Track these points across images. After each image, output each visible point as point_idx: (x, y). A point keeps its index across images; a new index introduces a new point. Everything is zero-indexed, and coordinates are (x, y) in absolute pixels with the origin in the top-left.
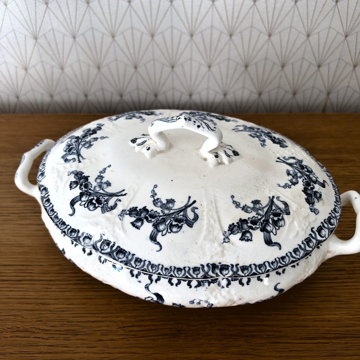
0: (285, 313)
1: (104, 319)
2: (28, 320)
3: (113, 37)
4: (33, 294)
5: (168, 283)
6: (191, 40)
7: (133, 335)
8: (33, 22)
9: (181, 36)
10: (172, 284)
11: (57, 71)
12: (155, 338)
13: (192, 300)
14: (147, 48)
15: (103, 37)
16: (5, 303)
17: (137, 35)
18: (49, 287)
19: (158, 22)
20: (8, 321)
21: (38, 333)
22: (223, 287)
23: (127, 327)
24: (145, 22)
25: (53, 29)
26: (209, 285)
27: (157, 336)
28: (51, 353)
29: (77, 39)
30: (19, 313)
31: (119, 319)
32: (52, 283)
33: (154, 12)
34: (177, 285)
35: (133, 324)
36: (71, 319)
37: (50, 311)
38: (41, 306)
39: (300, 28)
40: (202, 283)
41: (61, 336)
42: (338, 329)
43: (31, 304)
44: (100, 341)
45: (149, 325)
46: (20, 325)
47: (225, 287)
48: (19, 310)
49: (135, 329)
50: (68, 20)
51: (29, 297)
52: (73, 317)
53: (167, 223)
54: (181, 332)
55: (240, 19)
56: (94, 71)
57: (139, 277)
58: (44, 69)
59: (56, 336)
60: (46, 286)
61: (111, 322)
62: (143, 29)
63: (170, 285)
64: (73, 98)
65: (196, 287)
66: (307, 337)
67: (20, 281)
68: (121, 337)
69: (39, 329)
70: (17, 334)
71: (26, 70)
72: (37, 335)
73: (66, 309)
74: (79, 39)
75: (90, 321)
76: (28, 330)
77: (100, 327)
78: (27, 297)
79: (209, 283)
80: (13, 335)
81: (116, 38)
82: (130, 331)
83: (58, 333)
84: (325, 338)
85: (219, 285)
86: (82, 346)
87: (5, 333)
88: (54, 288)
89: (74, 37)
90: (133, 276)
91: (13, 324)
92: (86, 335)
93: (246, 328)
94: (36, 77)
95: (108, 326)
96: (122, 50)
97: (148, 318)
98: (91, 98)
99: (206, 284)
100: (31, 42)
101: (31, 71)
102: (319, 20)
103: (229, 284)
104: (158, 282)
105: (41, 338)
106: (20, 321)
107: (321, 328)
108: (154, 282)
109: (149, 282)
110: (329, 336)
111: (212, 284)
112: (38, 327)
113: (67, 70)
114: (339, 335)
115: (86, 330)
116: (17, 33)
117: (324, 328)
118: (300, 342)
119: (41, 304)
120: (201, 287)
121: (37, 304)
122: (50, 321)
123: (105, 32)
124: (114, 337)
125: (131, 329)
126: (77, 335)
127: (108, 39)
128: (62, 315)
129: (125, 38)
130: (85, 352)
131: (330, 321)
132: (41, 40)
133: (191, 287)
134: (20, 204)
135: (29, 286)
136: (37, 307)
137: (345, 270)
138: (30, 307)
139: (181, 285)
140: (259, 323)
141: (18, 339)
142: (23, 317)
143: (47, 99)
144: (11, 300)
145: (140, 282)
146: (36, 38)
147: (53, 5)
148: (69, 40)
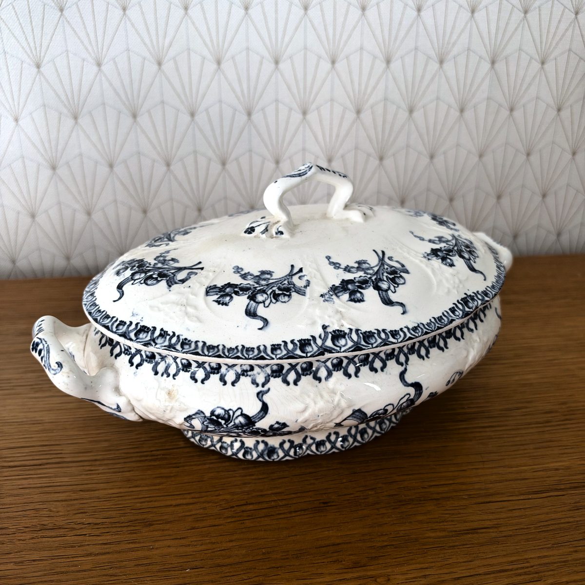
0: (485, 466)
1: (195, 500)
2: (61, 514)
3: (168, 165)
4: (66, 479)
6: (277, 168)
7: (249, 516)
8: (54, 144)
9: (263, 163)
11: (81, 217)
12: (289, 515)
14: (216, 181)
15: (153, 166)
16: (18, 495)
17: (203, 162)
18: (93, 468)
20: (24, 518)
21: (81, 528)
23: (236, 506)
25: (81, 155)
27: (290, 512)
28: (108, 553)
29: (115, 169)
30: (45, 506)
31: (221, 497)
32: (98, 463)
33: (226, 130)
35: (247, 502)
36: (138, 505)
37: (98, 498)
38: (81, 493)
39: (420, 147)
41: (125, 529)
42: (573, 477)
43: (63, 492)
44: (193, 528)
45: (274, 501)
46: (46, 521)
48: (44, 502)
49: (251, 507)
50: (104, 141)
51: (58, 484)
52: (141, 503)
54: (329, 504)
56: (137, 216)
58: (61, 215)
59: (114, 530)
60: (88, 468)
61: (209, 502)
62: (210, 153)
66: (529, 492)
67: (40, 465)
68: (229, 520)
69: (83, 524)
70: (40, 534)
71: (33, 216)
72: (79, 532)
73: (126, 494)
74: (119, 169)
75: (171, 505)
76: (63, 527)
77: (191, 510)
78: (55, 484)
80: (35, 535)
81: (172, 167)
82: (243, 511)
83: (117, 525)
84: (557, 490)
86: (163, 538)
87: (20, 535)
88: (103, 469)
89: (111, 166)
91: (34, 521)
93: (432, 490)
94: (47, 228)
95: (204, 508)
96: (180, 185)
97: (270, 492)
100: (46, 173)
101: (41, 219)
105: (88, 535)
106: (47, 515)
107: (547, 479)
110: (563, 487)
112: (79, 521)
113: (97, 216)
114: (576, 485)
115: (165, 517)
116: (27, 161)
117: (552, 479)
118: (522, 498)
119: (81, 491)
121: (74, 492)
122: (100, 512)
123: (157, 158)
124: (217, 522)
125: (244, 508)
126: (151, 525)
127: (161, 169)
128: (120, 503)
129: (185, 168)
130: (169, 546)
131: (557, 470)
132: (62, 171)
134: (29, 375)
135: (60, 469)
136: (74, 496)
137: (556, 412)
138: (62, 496)
140: (451, 482)
141: (44, 540)
142: (51, 511)
143: (60, 263)
144: (27, 491)
146: (54, 168)
147: (84, 121)
148: (103, 170)
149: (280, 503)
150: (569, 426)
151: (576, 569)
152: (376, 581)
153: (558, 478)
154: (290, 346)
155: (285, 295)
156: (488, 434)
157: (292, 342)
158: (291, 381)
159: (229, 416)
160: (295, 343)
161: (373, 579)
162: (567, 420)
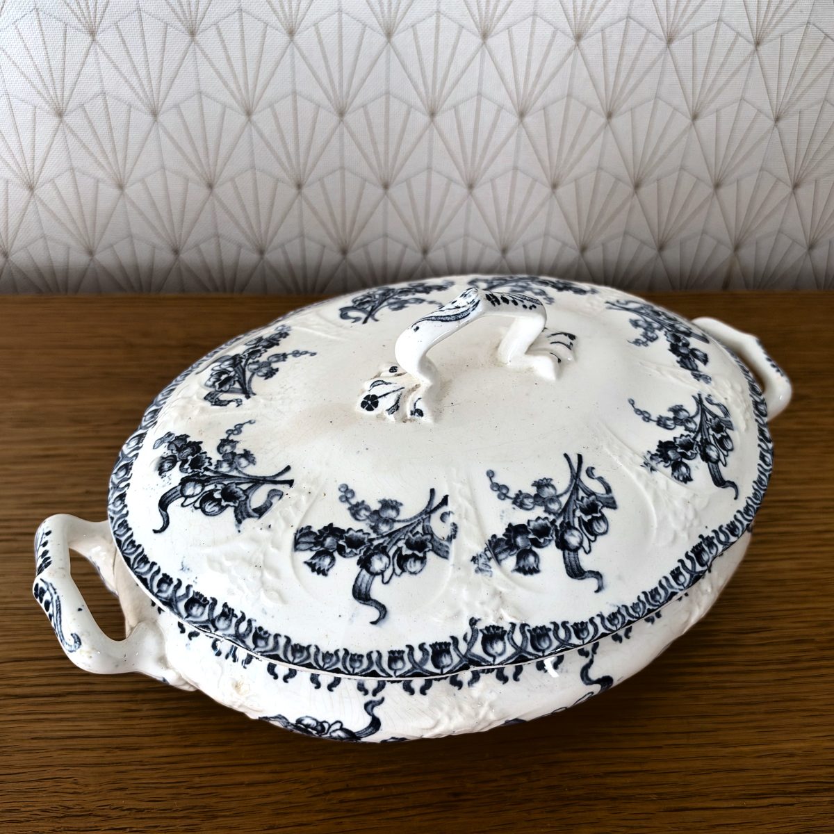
0: (691, 742)
1: (274, 777)
2: (91, 789)
3: (249, 113)
4: (95, 725)
6: (430, 124)
7: (349, 811)
8: (57, 75)
9: (408, 113)
11: (109, 192)
12: (403, 814)
14: (328, 142)
15: (223, 114)
16: (29, 751)
17: (306, 109)
18: (134, 707)
19: (356, 81)
20: (41, 794)
21: (119, 817)
23: (333, 791)
24: (325, 81)
25: (104, 93)
27: (406, 808)
29: (161, 118)
30: (66, 774)
31: (312, 774)
32: (140, 697)
33: (348, 59)
35: (347, 786)
36: (197, 780)
37: (141, 763)
38: (119, 753)
39: (678, 100)
41: (177, 822)
42: (812, 771)
43: (92, 750)
44: (272, 828)
45: (386, 786)
46: (70, 801)
48: (66, 766)
49: (352, 795)
50: (143, 73)
51: (86, 733)
52: (201, 776)
54: (462, 797)
55: (544, 78)
56: (198, 192)
58: (76, 187)
59: (164, 823)
60: (126, 705)
61: (295, 782)
62: (319, 95)
64: (143, 256)
66: (745, 794)
67: (59, 695)
68: (321, 817)
69: (121, 809)
70: (65, 823)
71: (31, 188)
72: (116, 824)
73: (181, 758)
74: (168, 118)
75: (242, 784)
76: (94, 813)
77: (269, 796)
78: (82, 733)
80: (57, 825)
81: (254, 118)
82: (341, 802)
83: (168, 815)
84: (785, 794)
87: (36, 823)
88: (147, 710)
89: (155, 113)
91: (53, 799)
92: (236, 815)
93: (608, 780)
94: (56, 206)
95: (288, 793)
96: (268, 144)
97: (380, 769)
98: (188, 256)
100: (48, 121)
101: (45, 192)
102: (720, 83)
105: (128, 830)
106: (72, 791)
107: (775, 772)
110: (793, 788)
112: (116, 803)
113: (133, 190)
114: (814, 787)
115: (234, 805)
116: (14, 101)
117: (781, 772)
118: (733, 805)
119: (117, 748)
121: (109, 749)
122: (145, 788)
123: (230, 101)
124: (305, 818)
125: (343, 796)
126: (215, 817)
127: (236, 119)
128: (172, 774)
129: (276, 116)
131: (791, 755)
132: (74, 119)
135: (89, 706)
136: (108, 757)
137: (812, 641)
138: (91, 757)
140: (637, 768)
142: (76, 783)
143: (79, 259)
144: (42, 744)
146: (60, 114)
147: (107, 37)
148: (142, 119)
149: (394, 791)
150: (824, 671)
153: (789, 772)
154: (418, 655)
155: (416, 558)
156: (706, 678)
157: (422, 647)
158: (417, 689)
159: (323, 728)
160: (426, 650)
162: (823, 658)
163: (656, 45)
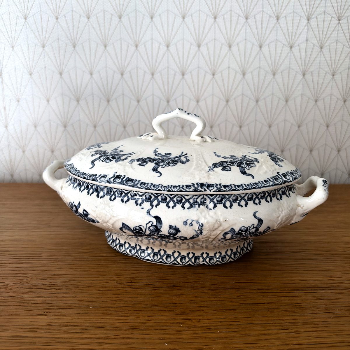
1: (104, 279)
2: (33, 279)
3: (124, 127)
5: (166, 207)
6: (182, 131)
7: (131, 288)
8: (66, 114)
9: (175, 128)
10: (169, 207)
13: (185, 220)
15: (117, 128)
17: (143, 126)
20: (14, 280)
22: (210, 209)
23: (125, 283)
25: (80, 120)
26: (199, 207)
27: (154, 288)
28: (52, 297)
30: (25, 276)
31: (118, 279)
32: (58, 260)
34: (173, 207)
37: (55, 274)
38: (46, 272)
39: (263, 121)
40: (193, 205)
41: (64, 288)
44: (100, 290)
46: (24, 281)
47: (213, 209)
48: (26, 274)
49: (133, 284)
50: (92, 114)
52: (76, 278)
53: (166, 162)
54: (176, 286)
57: (142, 205)
59: (58, 288)
60: (53, 262)
61: (111, 280)
62: (147, 122)
63: (167, 208)
65: (188, 208)
66: (294, 289)
67: (29, 259)
68: (120, 289)
69: (43, 284)
70: (20, 286)
71: (53, 152)
72: (39, 287)
73: (69, 274)
74: (99, 129)
75: (91, 280)
76: (32, 285)
77: (100, 283)
78: (34, 267)
79: (199, 205)
80: (18, 287)
81: (126, 129)
82: (128, 285)
85: (207, 207)
86: (82, 293)
87: (10, 286)
88: (60, 263)
89: (95, 127)
90: (137, 204)
92: (86, 287)
93: (237, 284)
97: (146, 278)
99: (197, 206)
100: (61, 129)
101: (56, 153)
102: (276, 116)
103: (215, 206)
104: (158, 206)
105: (44, 289)
106: (26, 279)
108: (154, 207)
109: (151, 207)
111: (201, 206)
112: (41, 283)
116: (52, 123)
118: (289, 292)
120: (192, 209)
121: (42, 271)
122: (53, 280)
123: (119, 123)
124: (112, 289)
126: (78, 287)
127: (121, 129)
130: (84, 297)
132: (69, 128)
133: (184, 208)
134: (35, 222)
136: (42, 272)
137: (323, 255)
138: (37, 272)
139: (176, 207)
140: (248, 282)
141: (21, 289)
142: (28, 278)
144: (19, 269)
145: (143, 208)
146: (65, 127)
147: (82, 103)
148: (91, 129)
149: (149, 283)
150: (328, 262)
151: (312, 326)
152: (192, 321)
153: (314, 285)
156: (278, 262)
161: (191, 320)
162: (328, 259)
163: (253, 103)
